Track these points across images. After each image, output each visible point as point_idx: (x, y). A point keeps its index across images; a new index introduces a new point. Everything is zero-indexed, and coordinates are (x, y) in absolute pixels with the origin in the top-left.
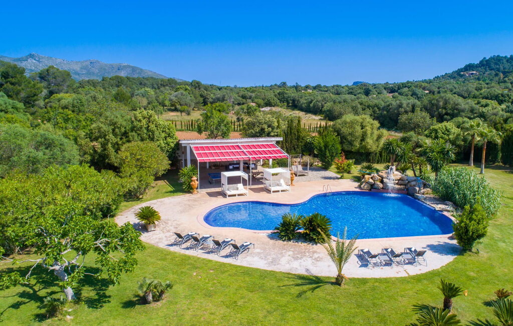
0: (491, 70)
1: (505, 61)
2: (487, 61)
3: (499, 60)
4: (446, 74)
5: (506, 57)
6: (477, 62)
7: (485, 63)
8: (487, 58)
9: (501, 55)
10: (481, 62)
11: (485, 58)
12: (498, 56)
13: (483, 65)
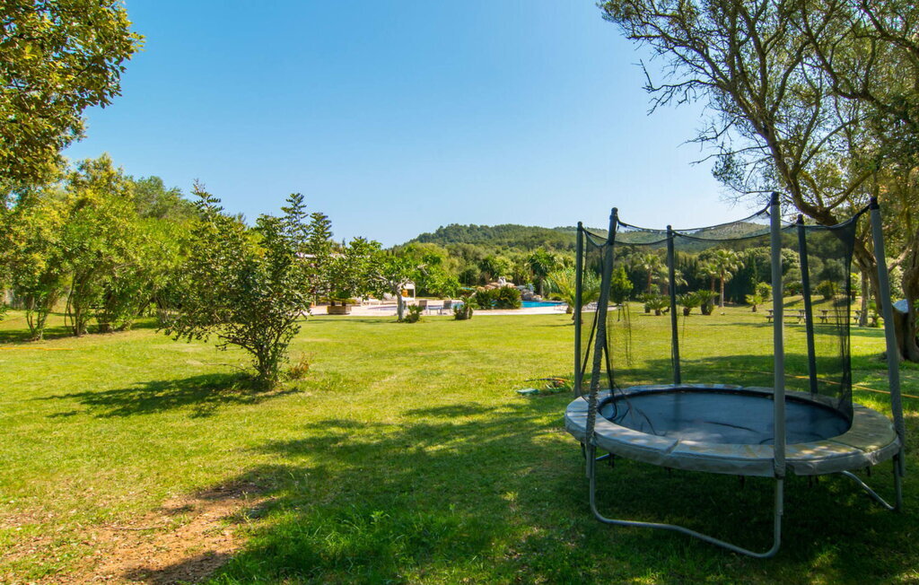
0: (451, 241)
1: (465, 231)
2: (445, 230)
3: (459, 230)
4: (396, 246)
5: (465, 226)
6: (433, 232)
7: (443, 233)
8: (445, 227)
9: (460, 224)
10: (438, 232)
11: (441, 227)
12: (457, 225)
13: (441, 236)
